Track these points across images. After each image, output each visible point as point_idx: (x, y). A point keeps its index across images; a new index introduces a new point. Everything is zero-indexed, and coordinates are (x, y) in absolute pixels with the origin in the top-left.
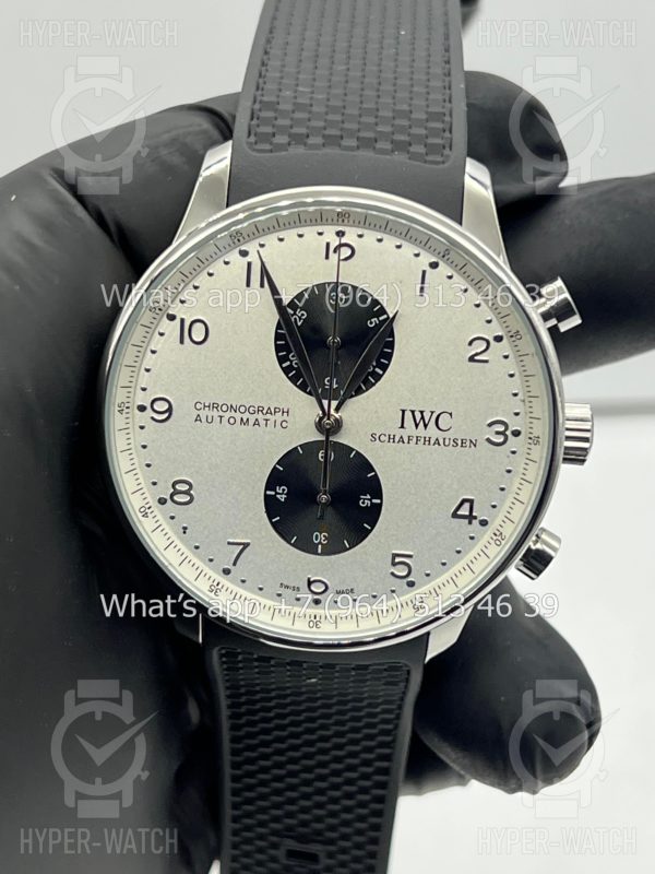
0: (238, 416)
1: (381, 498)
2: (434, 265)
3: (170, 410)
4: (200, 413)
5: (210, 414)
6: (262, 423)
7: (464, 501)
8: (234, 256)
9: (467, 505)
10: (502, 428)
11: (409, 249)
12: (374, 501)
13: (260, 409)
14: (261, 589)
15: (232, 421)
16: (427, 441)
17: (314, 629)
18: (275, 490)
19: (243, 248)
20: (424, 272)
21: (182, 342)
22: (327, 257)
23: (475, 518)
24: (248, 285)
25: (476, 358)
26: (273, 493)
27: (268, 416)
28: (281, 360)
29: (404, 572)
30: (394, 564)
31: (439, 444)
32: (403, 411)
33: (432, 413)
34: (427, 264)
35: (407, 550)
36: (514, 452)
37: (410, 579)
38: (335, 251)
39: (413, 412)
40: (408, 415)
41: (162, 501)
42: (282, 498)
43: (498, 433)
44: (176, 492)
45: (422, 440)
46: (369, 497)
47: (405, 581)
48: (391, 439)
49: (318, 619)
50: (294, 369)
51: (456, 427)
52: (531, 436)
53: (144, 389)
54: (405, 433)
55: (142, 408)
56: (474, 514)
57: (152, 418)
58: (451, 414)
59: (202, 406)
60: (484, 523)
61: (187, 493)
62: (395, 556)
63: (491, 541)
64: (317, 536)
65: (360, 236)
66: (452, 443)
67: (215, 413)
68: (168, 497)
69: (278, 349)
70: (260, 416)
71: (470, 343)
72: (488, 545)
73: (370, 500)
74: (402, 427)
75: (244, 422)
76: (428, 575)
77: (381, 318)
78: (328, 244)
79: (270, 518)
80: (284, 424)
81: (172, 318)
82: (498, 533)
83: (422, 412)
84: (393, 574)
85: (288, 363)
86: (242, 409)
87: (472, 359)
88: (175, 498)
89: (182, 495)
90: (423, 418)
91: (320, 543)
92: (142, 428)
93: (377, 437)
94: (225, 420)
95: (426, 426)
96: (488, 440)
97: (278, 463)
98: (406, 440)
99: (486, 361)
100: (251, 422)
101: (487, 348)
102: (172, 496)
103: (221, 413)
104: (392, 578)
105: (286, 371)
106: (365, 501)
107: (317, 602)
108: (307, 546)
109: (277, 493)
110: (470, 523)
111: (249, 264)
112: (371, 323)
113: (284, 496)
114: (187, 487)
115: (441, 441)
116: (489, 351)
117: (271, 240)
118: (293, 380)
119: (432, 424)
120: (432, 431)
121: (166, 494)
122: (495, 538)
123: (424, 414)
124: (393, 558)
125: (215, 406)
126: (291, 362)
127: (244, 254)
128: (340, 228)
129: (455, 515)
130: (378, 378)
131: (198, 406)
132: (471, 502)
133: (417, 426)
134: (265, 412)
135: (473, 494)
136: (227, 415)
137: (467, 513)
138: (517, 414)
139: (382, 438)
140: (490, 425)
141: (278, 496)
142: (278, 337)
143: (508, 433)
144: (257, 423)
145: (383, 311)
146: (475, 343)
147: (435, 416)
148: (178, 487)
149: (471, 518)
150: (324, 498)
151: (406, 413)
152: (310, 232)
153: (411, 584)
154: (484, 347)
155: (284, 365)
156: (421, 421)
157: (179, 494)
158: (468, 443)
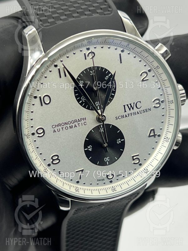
0: (68, 126)
1: (124, 139)
2: (122, 51)
3: (44, 132)
4: (55, 129)
5: (58, 128)
6: (77, 125)
7: (151, 130)
8: (52, 68)
9: (152, 132)
10: (158, 102)
11: (113, 48)
12: (122, 140)
13: (75, 121)
14: (91, 184)
15: (67, 128)
16: (135, 114)
17: (115, 192)
18: (87, 148)
19: (55, 64)
20: (120, 54)
21: (42, 105)
22: (86, 59)
23: (156, 135)
24: (60, 77)
25: (144, 79)
26: (87, 149)
27: (79, 122)
28: (78, 101)
29: (138, 162)
30: (134, 160)
31: (139, 113)
32: (124, 106)
33: (134, 103)
34: (120, 51)
35: (137, 153)
36: (163, 108)
37: (140, 163)
38: (88, 56)
39: (127, 105)
40: (126, 107)
41: (49, 165)
42: (90, 150)
43: (157, 103)
44: (54, 160)
45: (133, 114)
46: (120, 139)
47: (138, 164)
48: (123, 117)
49: (114, 188)
50: (84, 102)
51: (143, 106)
52: (169, 101)
53: (32, 127)
54: (126, 113)
55: (33, 134)
56: (156, 134)
57: (38, 136)
58: (140, 102)
59: (55, 126)
60: (159, 136)
61: (58, 159)
62: (133, 157)
63: (164, 141)
64: (106, 159)
65: (95, 48)
66: (143, 112)
67: (60, 127)
68: (51, 163)
69: (76, 97)
70: (76, 123)
71: (141, 75)
72: (163, 143)
73: (120, 140)
74: (125, 111)
75: (71, 127)
76: (145, 160)
77: (109, 75)
78: (85, 54)
79: (88, 158)
80: (85, 124)
81: (35, 97)
82: (166, 138)
83: (130, 104)
84: (134, 163)
85: (81, 101)
86: (69, 123)
87: (143, 80)
88: (54, 162)
89: (55, 161)
90: (131, 106)
91: (107, 161)
92: (35, 141)
93: (118, 118)
94: (64, 129)
95: (133, 109)
96: (155, 107)
97: (86, 138)
98: (127, 116)
99: (148, 80)
100: (73, 126)
101: (147, 75)
102: (52, 162)
103: (62, 127)
104: (134, 165)
105: (81, 104)
106: (119, 142)
107: (111, 182)
108: (103, 164)
109: (88, 149)
110: (155, 137)
111: (59, 69)
112: (106, 78)
113: (91, 149)
114: (57, 157)
115: (139, 112)
116: (148, 76)
117: (64, 58)
118: (84, 107)
119: (135, 107)
120: (136, 110)
121: (50, 162)
122: (165, 140)
123: (131, 104)
124: (133, 158)
125: (59, 125)
126: (82, 100)
127: (56, 66)
128: (88, 47)
129: (150, 136)
130: (113, 97)
131: (53, 127)
132: (153, 130)
133: (130, 109)
134: (77, 121)
135: (153, 127)
136: (65, 126)
137: (153, 134)
138: (161, 95)
139: (120, 117)
140: (154, 102)
141: (89, 150)
142: (75, 93)
143: (160, 102)
144: (75, 126)
145: (109, 72)
146: (142, 75)
147: (135, 104)
148: (53, 158)
149: (154, 136)
150: (106, 145)
151: (125, 106)
152: (77, 51)
153: (140, 165)
154: (146, 75)
155: (80, 102)
156: (131, 107)
157: (55, 160)
158: (148, 110)
